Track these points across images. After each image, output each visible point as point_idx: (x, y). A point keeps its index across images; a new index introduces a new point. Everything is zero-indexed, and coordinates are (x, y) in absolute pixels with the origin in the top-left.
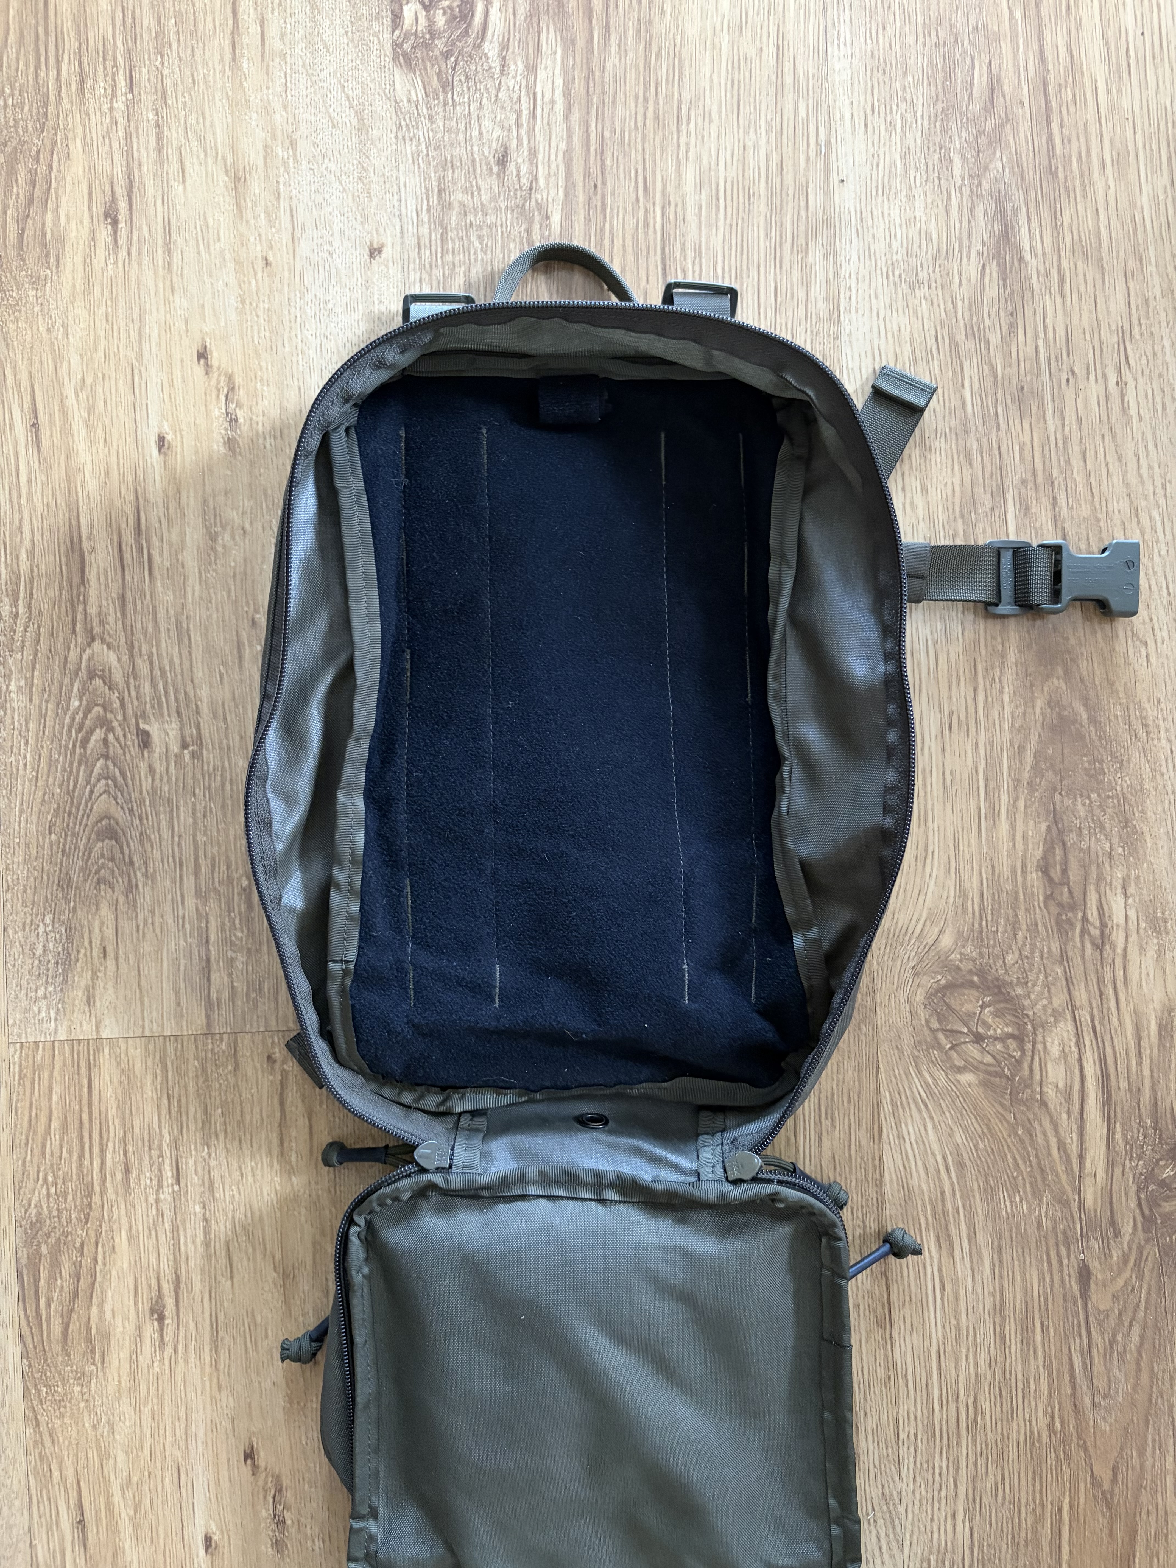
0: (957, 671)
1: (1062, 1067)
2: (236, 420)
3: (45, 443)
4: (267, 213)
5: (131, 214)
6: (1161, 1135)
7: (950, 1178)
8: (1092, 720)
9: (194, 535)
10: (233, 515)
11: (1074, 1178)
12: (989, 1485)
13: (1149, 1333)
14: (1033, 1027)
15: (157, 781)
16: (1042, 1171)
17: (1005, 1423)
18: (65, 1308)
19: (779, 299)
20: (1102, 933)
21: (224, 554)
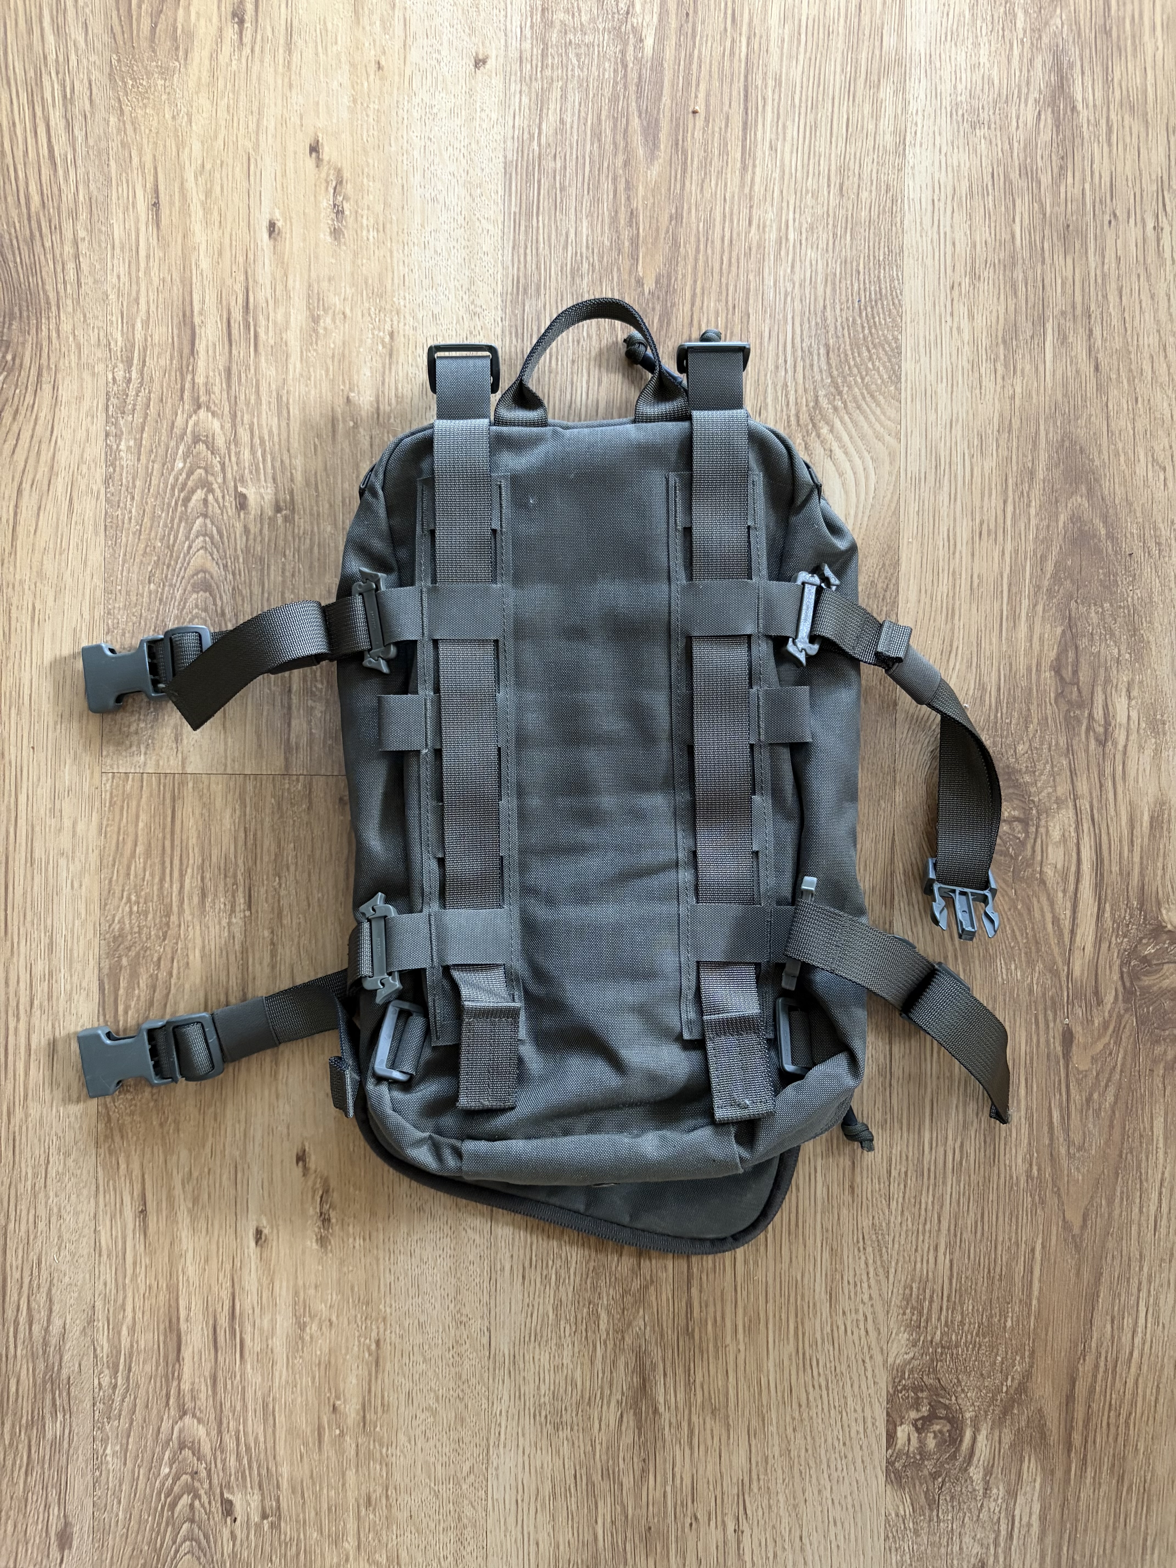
0: (990, 485)
1: (1061, 849)
2: (343, 212)
3: (164, 221)
4: (382, 21)
5: (257, 14)
6: (1145, 916)
7: (953, 944)
8: (1110, 536)
9: (298, 317)
10: (335, 301)
11: (1065, 950)
12: (969, 1222)
13: (1123, 1093)
14: (1038, 812)
15: (251, 542)
16: (1037, 943)
17: (987, 1167)
19: (850, 130)
20: (1106, 730)
21: (325, 336)
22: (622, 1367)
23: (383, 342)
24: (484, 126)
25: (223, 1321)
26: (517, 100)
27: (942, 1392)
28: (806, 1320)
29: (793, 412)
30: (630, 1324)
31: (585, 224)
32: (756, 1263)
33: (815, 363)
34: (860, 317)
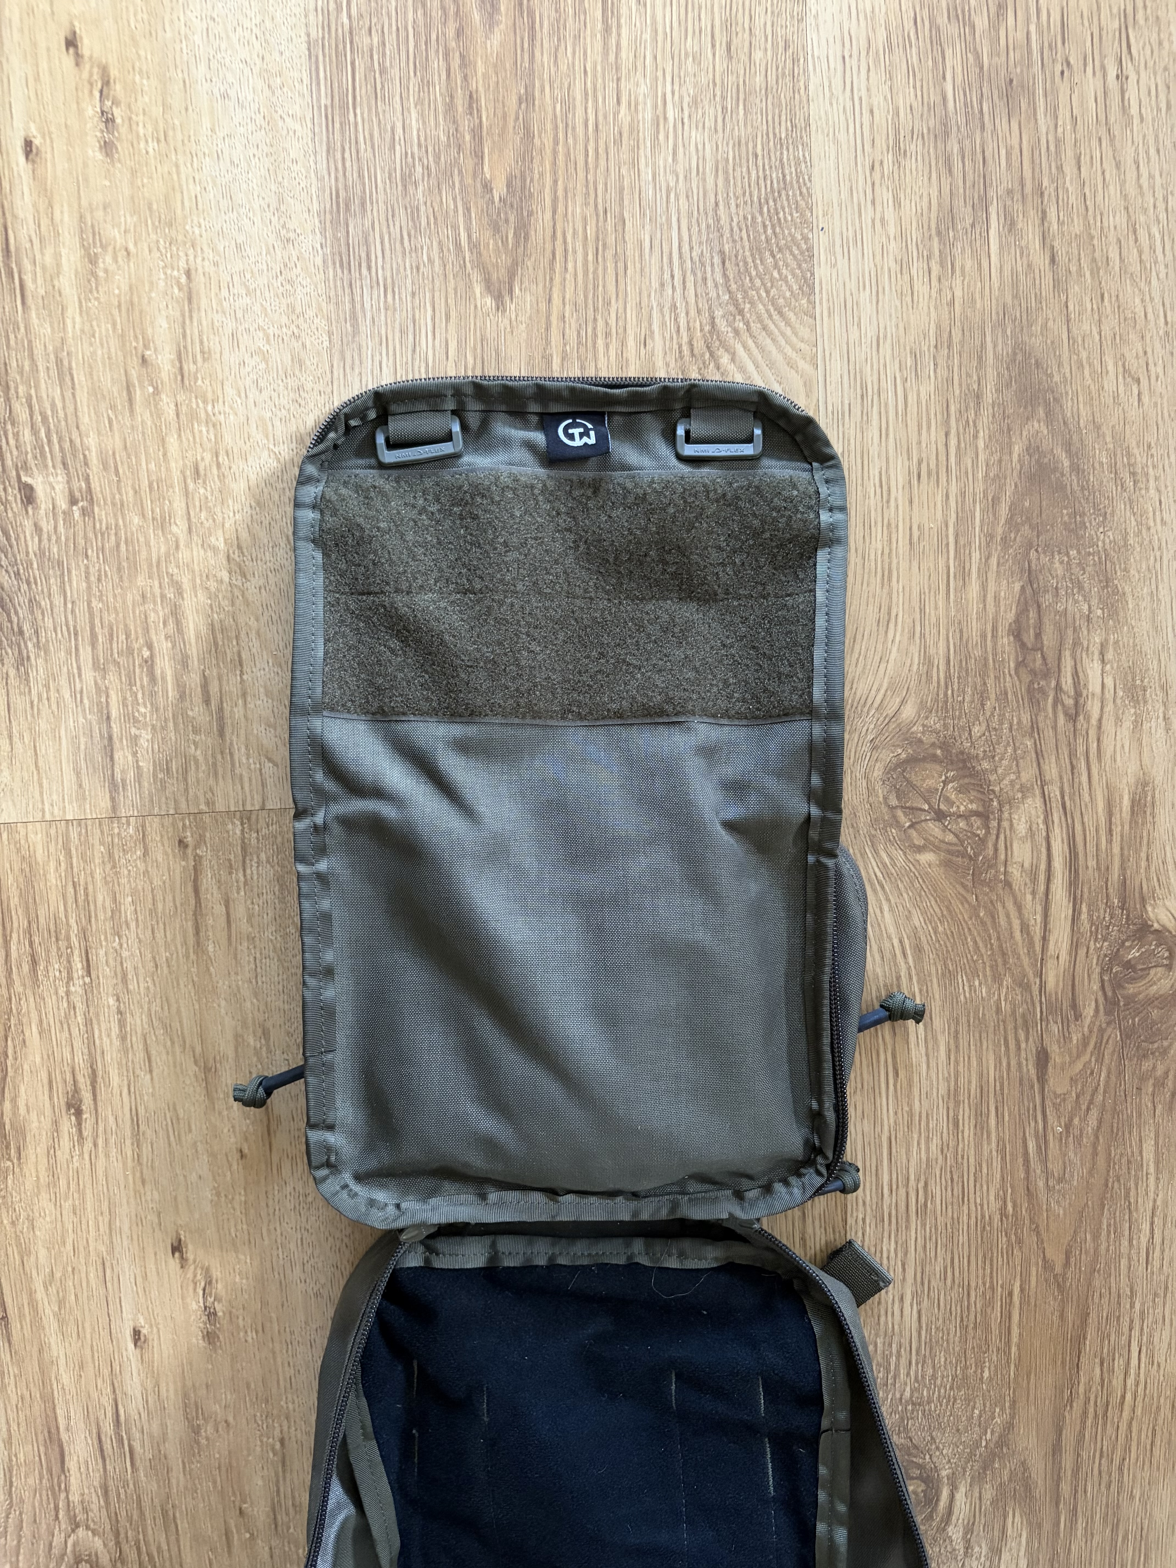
0: (928, 414)
1: (1028, 845)
2: (113, 120)
6: (1128, 916)
7: (907, 963)
8: (1076, 468)
9: (71, 257)
10: (114, 234)
11: (1036, 961)
13: (1107, 1117)
14: (999, 803)
15: (45, 541)
16: (1004, 954)
20: (1076, 704)
21: (106, 280)
23: (179, 284)
25: (108, 1429)
27: (914, 1451)
29: (685, 339)
31: (414, 115)
33: (709, 275)
34: (761, 213)
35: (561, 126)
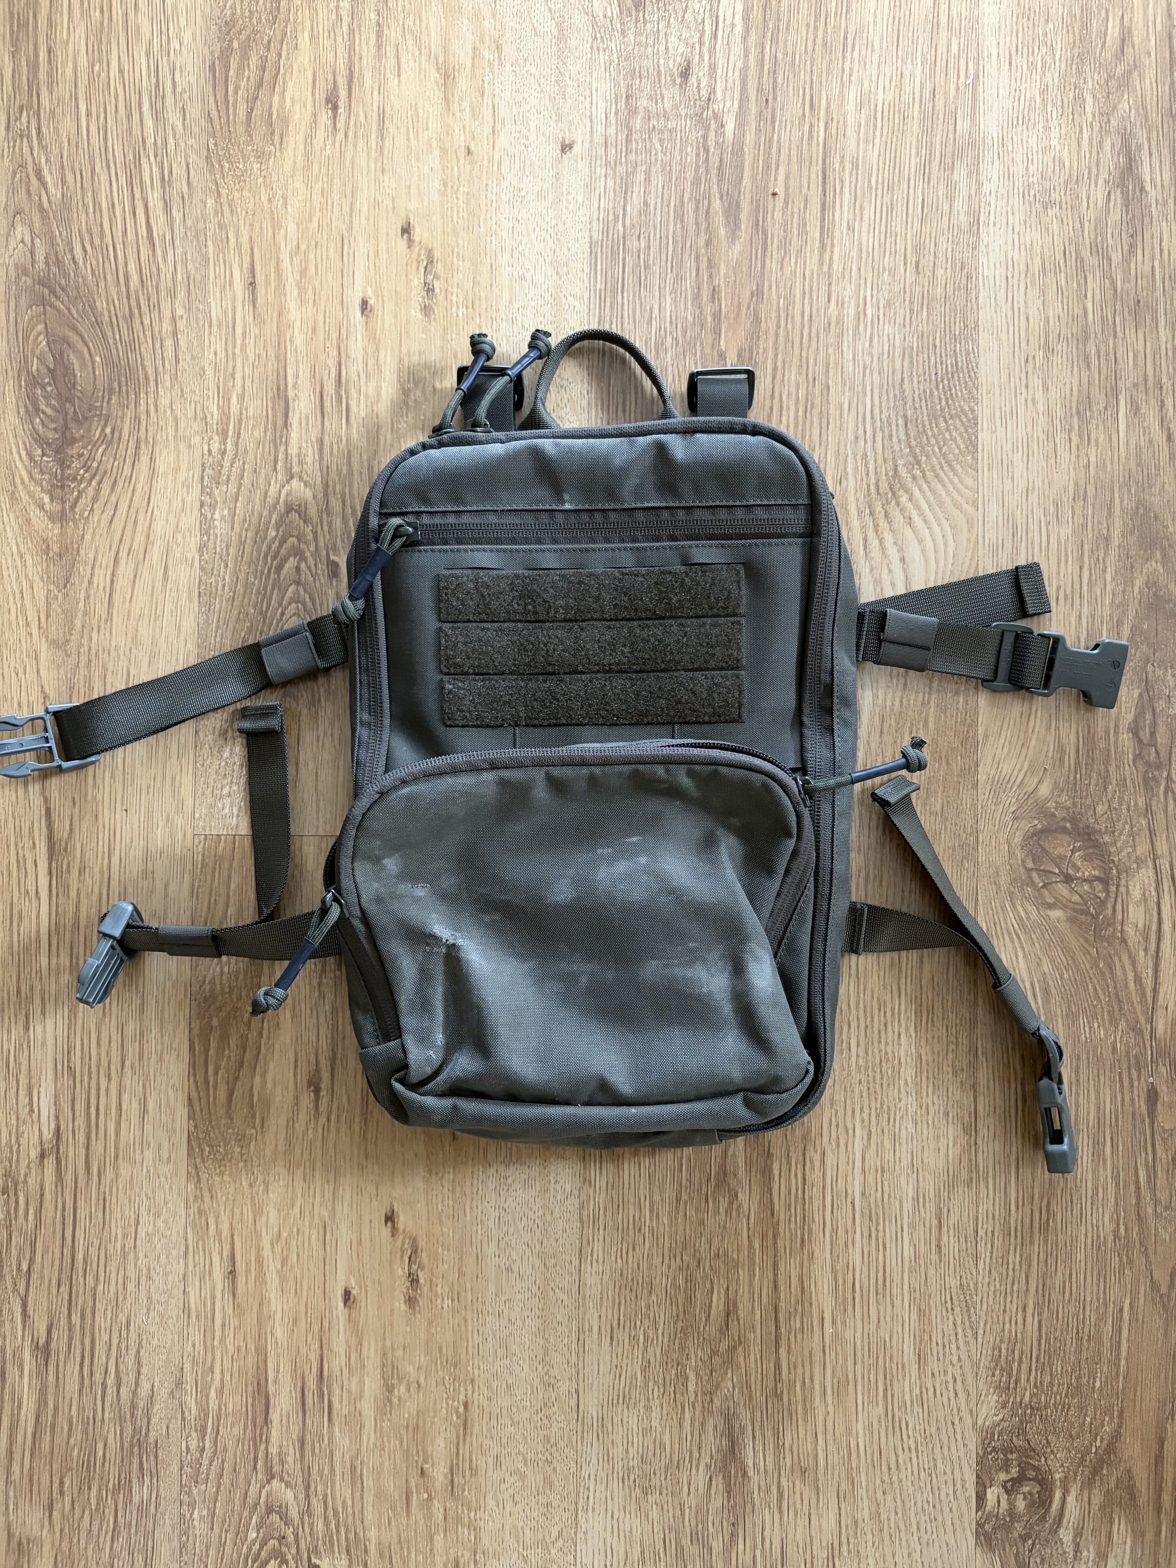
0: (1066, 551)
1: (1142, 908)
2: (433, 290)
3: (260, 301)
4: (472, 107)
5: (350, 100)
9: (389, 389)
10: (425, 374)
11: (1148, 1009)
12: (1057, 1282)
14: (1118, 872)
16: (1120, 1001)
17: (1075, 1226)
18: (231, 1076)
19: (925, 210)
21: (415, 408)
22: (711, 1429)
24: (571, 208)
25: (312, 1383)
26: (603, 184)
27: (1032, 1454)
28: (895, 1382)
29: (873, 481)
30: (718, 1386)
31: (669, 301)
32: (844, 1323)
33: (894, 433)
34: (938, 389)
35: (783, 315)
